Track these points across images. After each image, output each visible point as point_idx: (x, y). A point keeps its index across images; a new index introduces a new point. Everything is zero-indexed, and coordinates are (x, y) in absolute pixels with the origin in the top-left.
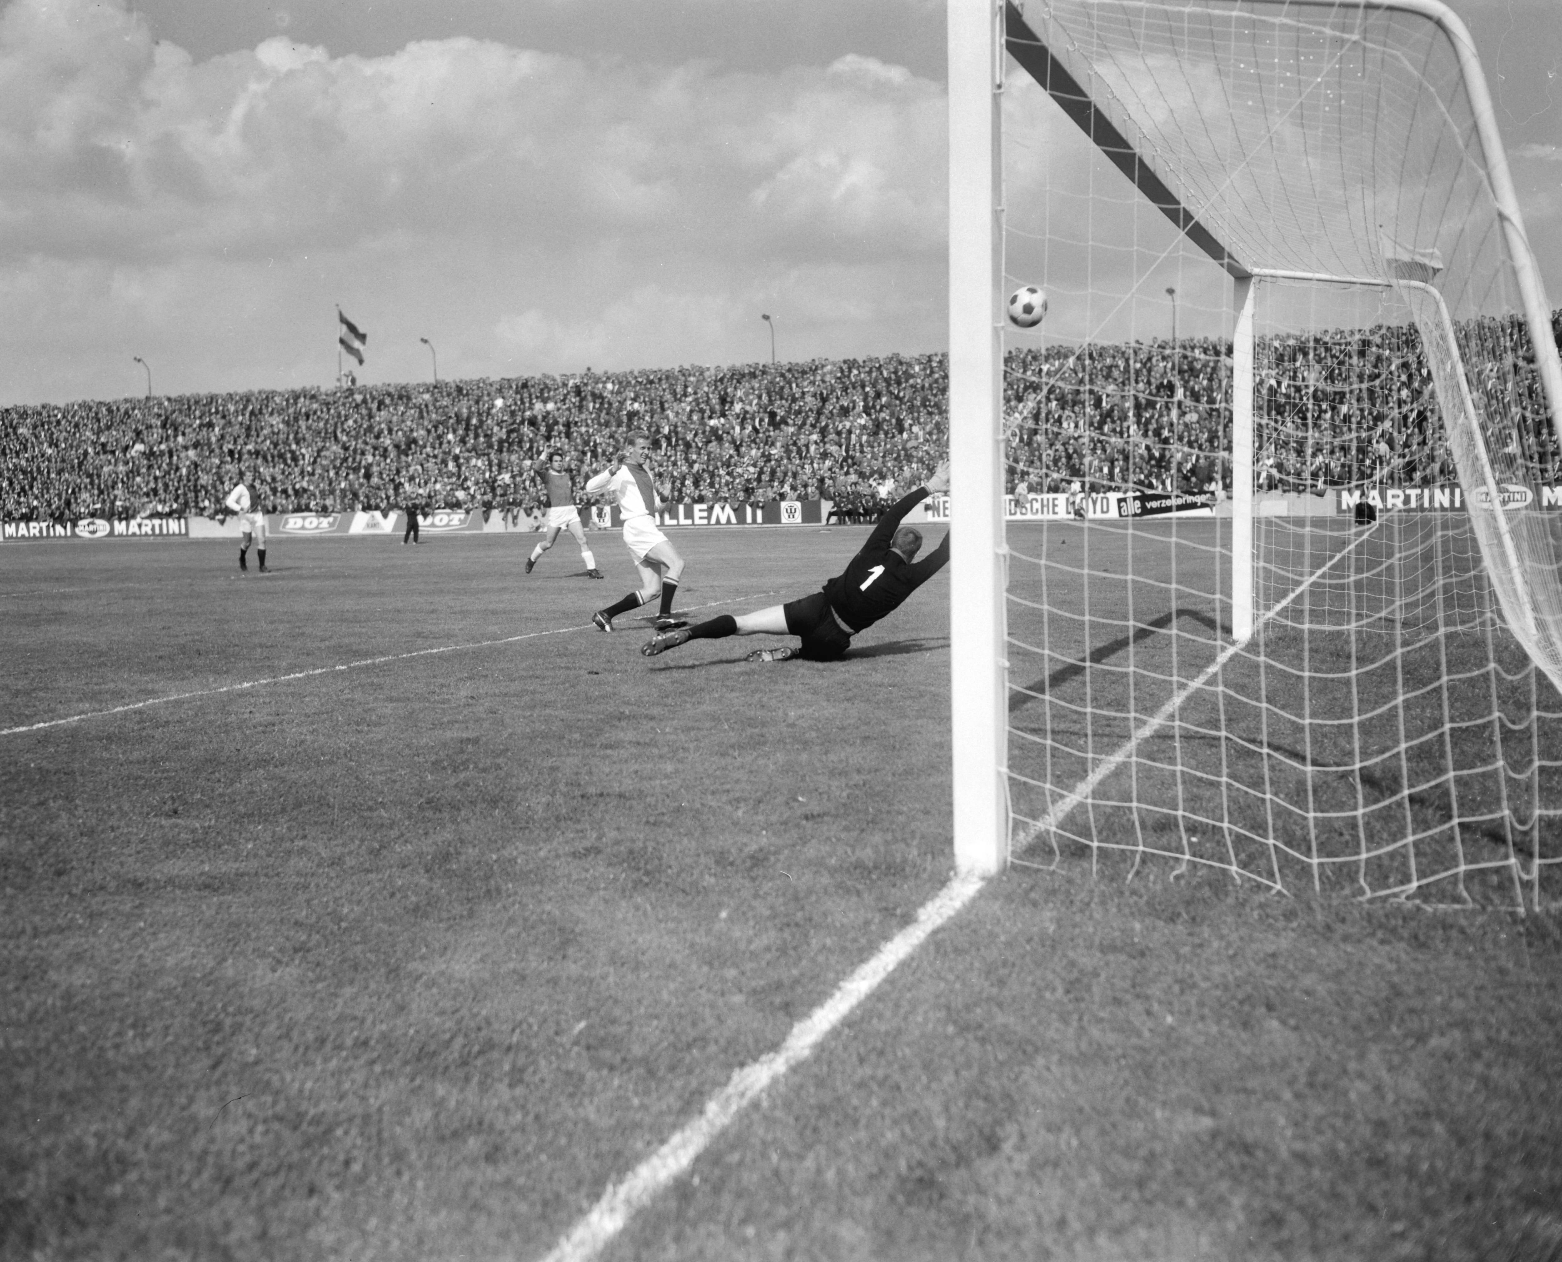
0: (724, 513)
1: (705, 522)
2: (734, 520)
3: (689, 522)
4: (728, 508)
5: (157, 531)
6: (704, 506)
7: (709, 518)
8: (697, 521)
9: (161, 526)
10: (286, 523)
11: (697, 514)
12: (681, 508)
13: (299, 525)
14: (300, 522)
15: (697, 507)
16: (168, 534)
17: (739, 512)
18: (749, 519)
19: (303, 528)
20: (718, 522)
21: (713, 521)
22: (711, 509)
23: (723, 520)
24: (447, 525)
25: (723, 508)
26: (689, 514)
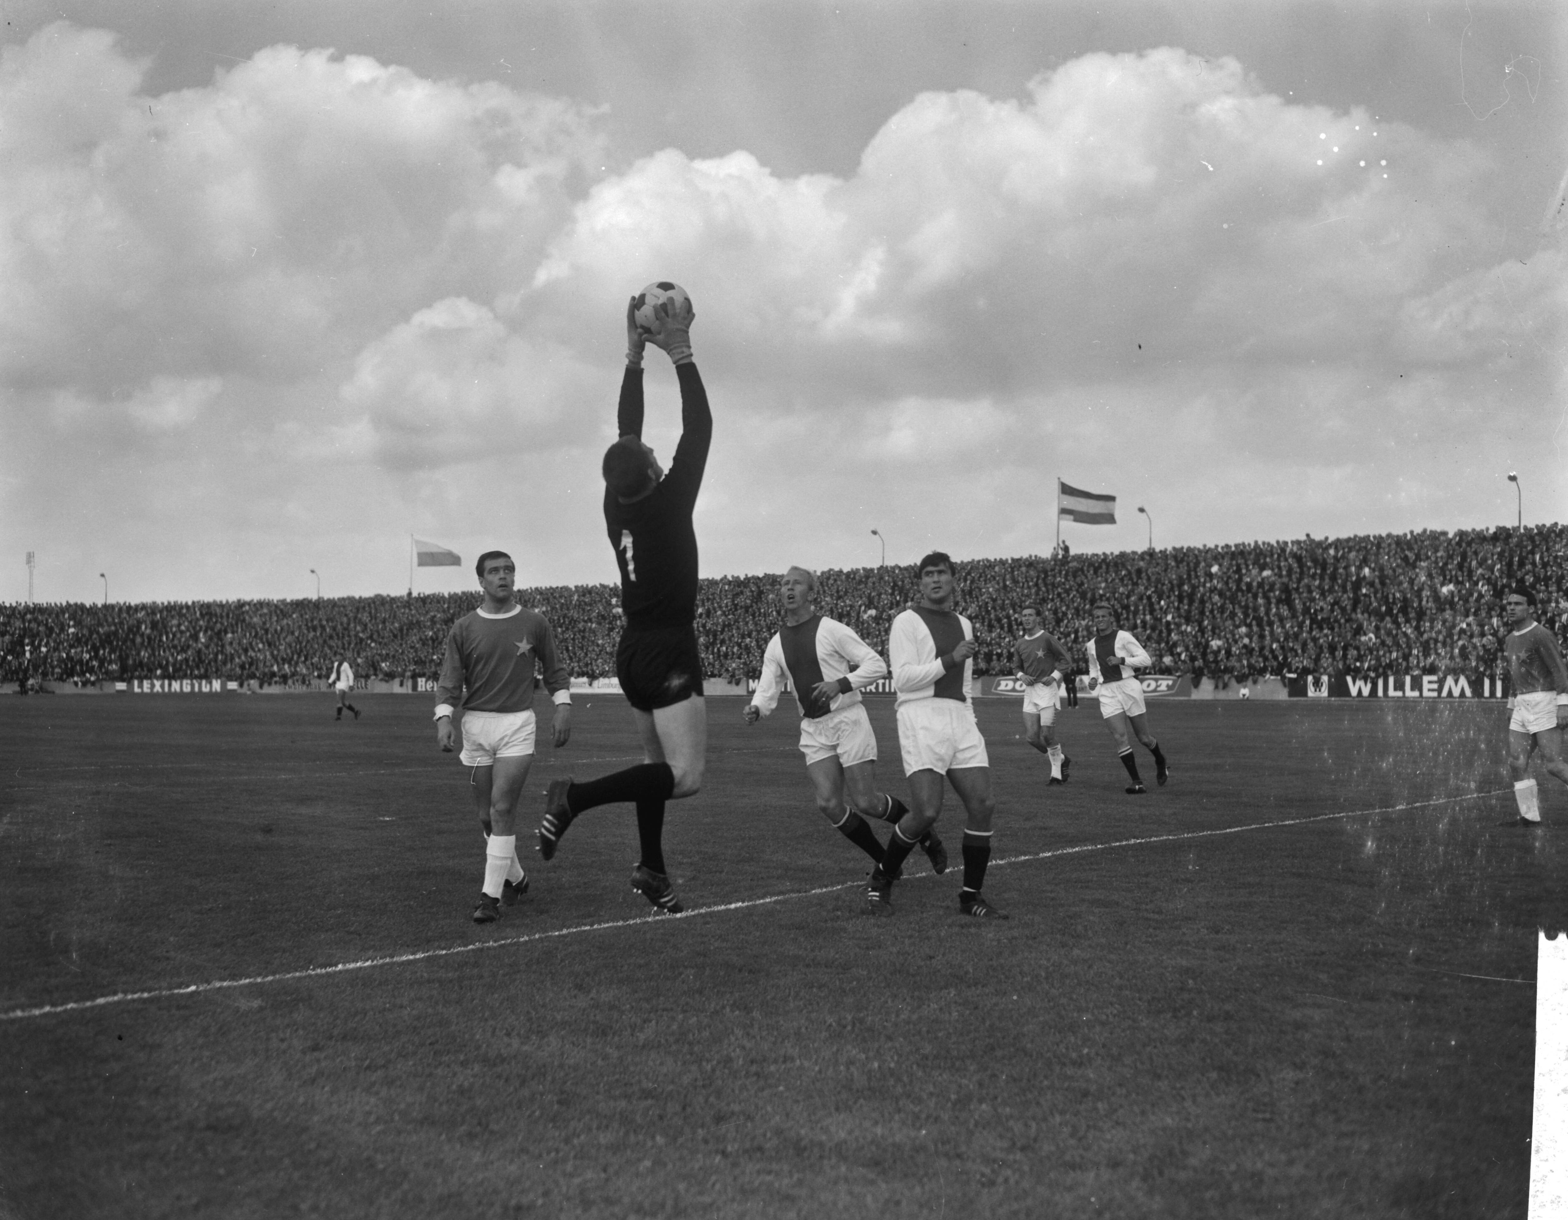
0: (1459, 686)
1: (1435, 694)
2: (1468, 693)
3: (1416, 694)
4: (1463, 681)
5: (880, 690)
6: (1434, 678)
7: (1440, 690)
8: (1426, 693)
9: (884, 685)
10: (999, 684)
11: (1426, 686)
12: (1408, 679)
13: (1010, 687)
14: (1011, 684)
15: (1426, 679)
16: (890, 693)
17: (1476, 685)
18: (1487, 693)
19: (1014, 690)
20: (1450, 693)
21: (1445, 693)
22: (1441, 682)
23: (1456, 692)
24: (1155, 691)
25: (1456, 682)
26: (1417, 684)
